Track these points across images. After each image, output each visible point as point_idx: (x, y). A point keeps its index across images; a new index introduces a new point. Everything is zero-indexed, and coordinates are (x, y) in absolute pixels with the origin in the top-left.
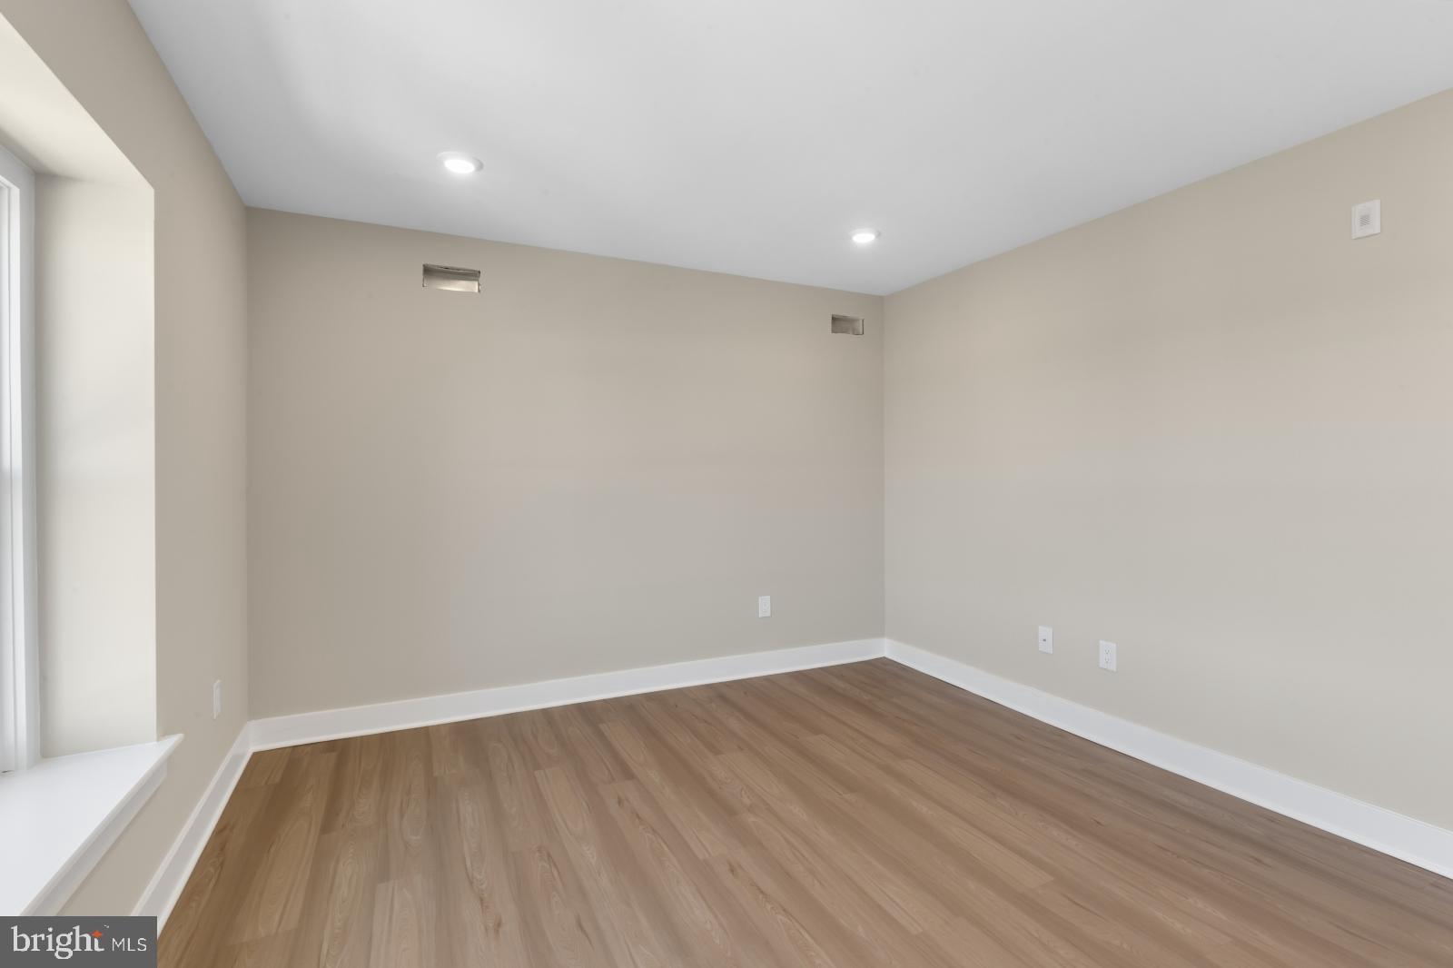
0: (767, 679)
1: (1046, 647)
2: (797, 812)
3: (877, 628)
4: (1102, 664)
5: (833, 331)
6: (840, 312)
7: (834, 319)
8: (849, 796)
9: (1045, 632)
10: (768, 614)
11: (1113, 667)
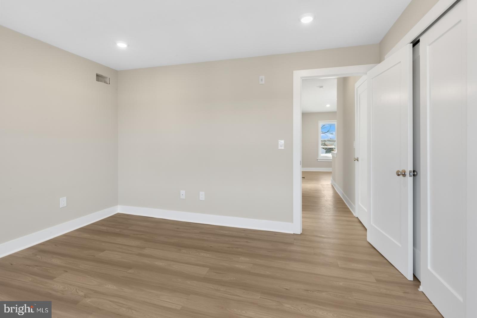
0: (65, 235)
1: (183, 197)
2: (111, 287)
3: (115, 202)
4: (201, 199)
5: (97, 81)
6: (100, 73)
7: (97, 75)
8: (130, 271)
9: (183, 192)
10: (65, 205)
11: (204, 199)
